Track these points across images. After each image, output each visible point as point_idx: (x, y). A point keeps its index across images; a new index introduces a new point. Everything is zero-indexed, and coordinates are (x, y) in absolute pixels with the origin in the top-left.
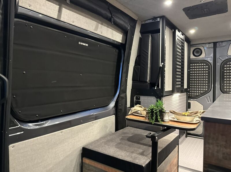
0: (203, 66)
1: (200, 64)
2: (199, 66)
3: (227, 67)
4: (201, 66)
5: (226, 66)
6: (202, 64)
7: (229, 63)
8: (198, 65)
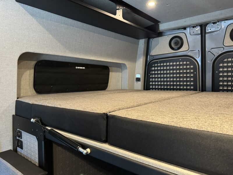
0: (187, 65)
1: (181, 63)
2: (180, 65)
3: (223, 67)
4: (183, 65)
5: (221, 65)
6: (185, 63)
7: (226, 60)
8: (178, 63)
